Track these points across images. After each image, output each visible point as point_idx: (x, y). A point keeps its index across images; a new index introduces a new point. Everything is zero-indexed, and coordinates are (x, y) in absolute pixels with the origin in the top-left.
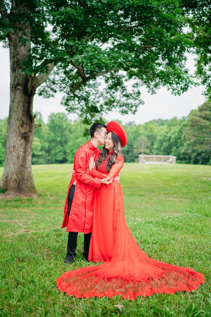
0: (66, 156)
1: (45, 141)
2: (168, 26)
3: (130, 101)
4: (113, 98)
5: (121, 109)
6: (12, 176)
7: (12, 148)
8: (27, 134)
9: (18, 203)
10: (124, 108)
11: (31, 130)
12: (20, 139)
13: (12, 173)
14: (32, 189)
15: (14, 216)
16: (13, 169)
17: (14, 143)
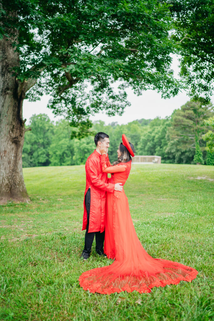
0: (49, 158)
1: (27, 144)
2: (159, 34)
3: (117, 103)
4: (100, 100)
5: (107, 111)
6: (4, 181)
7: (3, 153)
8: (18, 139)
9: (12, 208)
10: (110, 109)
11: (22, 135)
12: (11, 143)
13: (3, 178)
14: (24, 194)
15: (12, 221)
16: (5, 173)
17: (5, 148)
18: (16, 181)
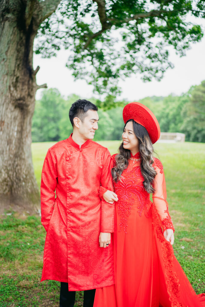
0: (59, 132)
1: (37, 118)
3: (156, 65)
5: (142, 75)
8: (24, 101)
10: (146, 73)
11: (32, 94)
12: (13, 108)
17: (1, 116)
18: (20, 174)
